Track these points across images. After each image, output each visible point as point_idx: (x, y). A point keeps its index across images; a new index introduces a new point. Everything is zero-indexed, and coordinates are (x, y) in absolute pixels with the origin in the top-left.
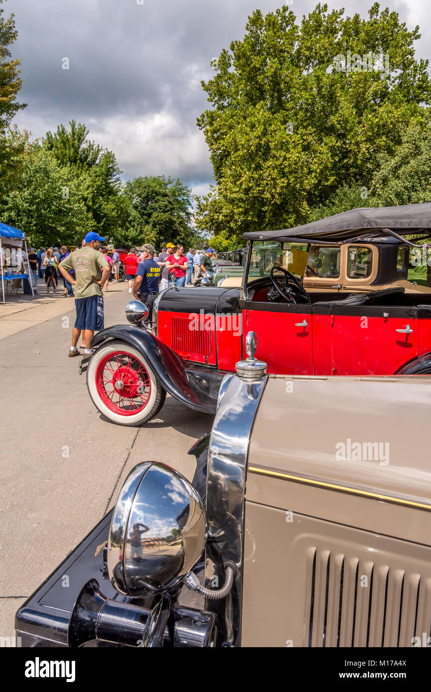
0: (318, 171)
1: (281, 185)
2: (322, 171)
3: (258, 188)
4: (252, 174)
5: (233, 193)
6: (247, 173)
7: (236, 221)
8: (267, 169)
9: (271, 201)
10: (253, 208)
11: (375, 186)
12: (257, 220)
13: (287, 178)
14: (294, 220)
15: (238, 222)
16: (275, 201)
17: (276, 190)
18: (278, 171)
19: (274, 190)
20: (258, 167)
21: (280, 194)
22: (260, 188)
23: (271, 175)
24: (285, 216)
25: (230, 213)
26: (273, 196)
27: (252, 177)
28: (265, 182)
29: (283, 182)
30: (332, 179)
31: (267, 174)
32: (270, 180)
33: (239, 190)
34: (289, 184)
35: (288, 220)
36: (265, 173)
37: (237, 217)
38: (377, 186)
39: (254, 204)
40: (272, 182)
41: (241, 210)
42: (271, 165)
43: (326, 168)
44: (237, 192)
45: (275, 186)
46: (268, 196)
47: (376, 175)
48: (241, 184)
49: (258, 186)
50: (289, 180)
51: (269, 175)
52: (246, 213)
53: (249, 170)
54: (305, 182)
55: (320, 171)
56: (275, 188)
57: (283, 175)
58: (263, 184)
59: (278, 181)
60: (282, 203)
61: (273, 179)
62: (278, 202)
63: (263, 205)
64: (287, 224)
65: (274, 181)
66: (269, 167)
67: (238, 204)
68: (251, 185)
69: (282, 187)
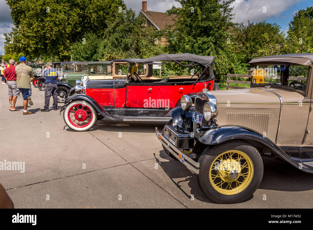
0: (73, 24)
1: (56, 30)
2: (74, 25)
3: (43, 31)
4: (39, 24)
5: (28, 33)
6: (37, 23)
7: (31, 48)
8: (47, 22)
9: (50, 38)
10: (40, 41)
11: (105, 35)
12: (43, 47)
13: (58, 27)
14: (63, 48)
15: (32, 48)
16: (52, 38)
17: (53, 33)
18: (53, 23)
19: (51, 33)
20: (42, 21)
21: (55, 35)
22: (44, 31)
23: (50, 25)
24: (58, 46)
25: (27, 43)
26: (51, 36)
27: (39, 25)
28: (46, 28)
29: (56, 29)
30: (80, 29)
31: (47, 24)
32: (49, 28)
33: (32, 32)
34: (59, 30)
35: (60, 48)
36: (46, 24)
37: (32, 45)
38: (107, 35)
39: (41, 39)
40: (50, 28)
41: (34, 42)
42: (49, 20)
43: (76, 23)
44: (31, 32)
45: (52, 30)
46: (49, 35)
47: (106, 30)
48: (33, 29)
49: (43, 30)
50: (59, 28)
51: (48, 25)
52: (37, 43)
53: (37, 21)
54: (67, 29)
55: (74, 24)
56: (52, 32)
57: (56, 25)
58: (46, 29)
59: (54, 28)
60: (56, 39)
61: (51, 27)
62: (54, 39)
63: (46, 40)
64: (60, 50)
65: (51, 28)
66: (48, 21)
67: (32, 39)
68: (39, 29)
69: (56, 32)
